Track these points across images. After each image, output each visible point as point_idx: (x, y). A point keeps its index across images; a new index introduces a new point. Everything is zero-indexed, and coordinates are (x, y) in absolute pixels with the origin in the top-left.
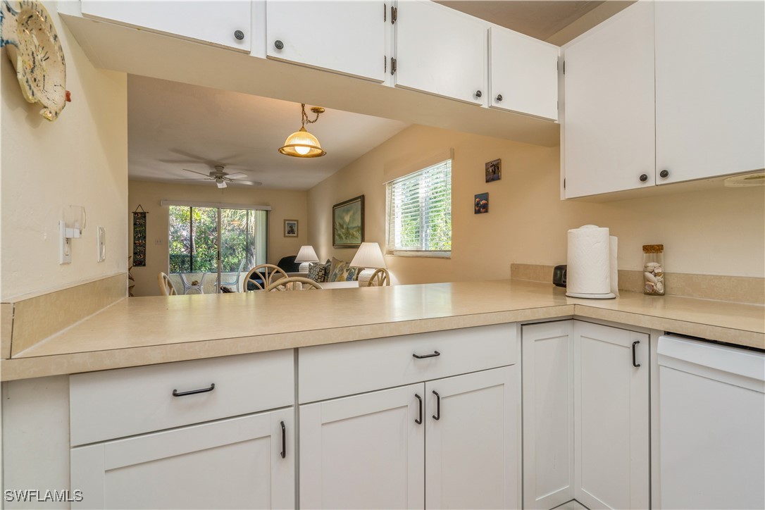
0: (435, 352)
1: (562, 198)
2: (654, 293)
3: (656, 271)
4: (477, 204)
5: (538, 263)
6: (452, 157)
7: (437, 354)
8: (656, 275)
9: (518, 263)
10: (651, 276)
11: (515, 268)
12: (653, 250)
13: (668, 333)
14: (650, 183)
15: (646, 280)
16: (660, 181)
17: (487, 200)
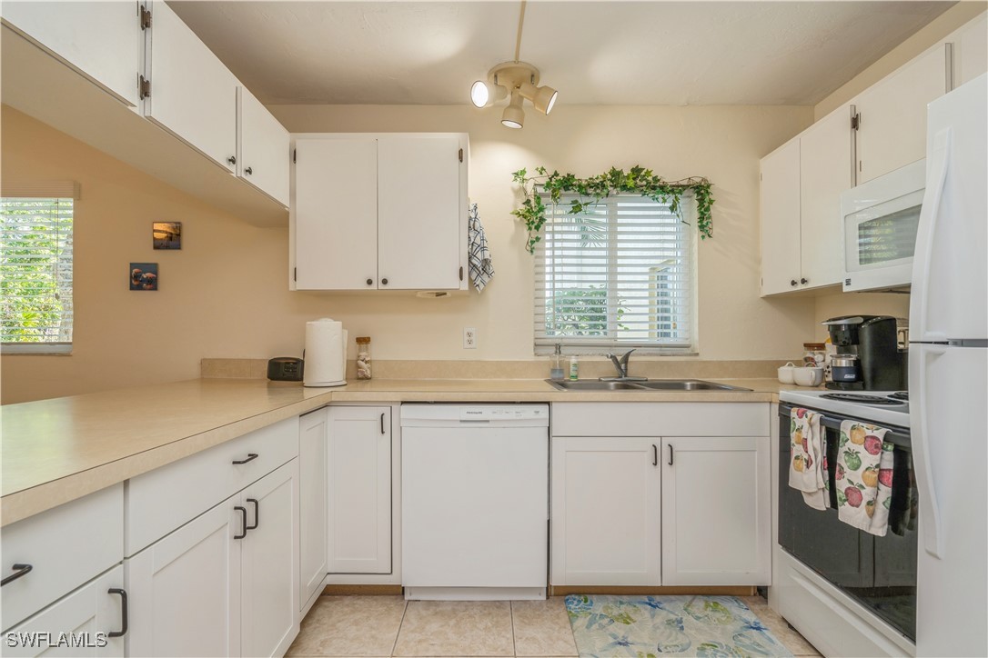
0: (249, 455)
1: (291, 288)
2: (366, 378)
3: (367, 359)
4: (135, 277)
5: (240, 357)
6: (77, 195)
7: (253, 456)
8: (366, 362)
9: (210, 357)
10: (363, 364)
11: (207, 365)
12: (363, 341)
13: (403, 403)
14: (374, 287)
15: (358, 367)
16: (381, 286)
17: (156, 273)
